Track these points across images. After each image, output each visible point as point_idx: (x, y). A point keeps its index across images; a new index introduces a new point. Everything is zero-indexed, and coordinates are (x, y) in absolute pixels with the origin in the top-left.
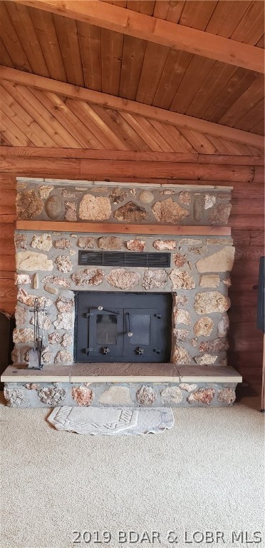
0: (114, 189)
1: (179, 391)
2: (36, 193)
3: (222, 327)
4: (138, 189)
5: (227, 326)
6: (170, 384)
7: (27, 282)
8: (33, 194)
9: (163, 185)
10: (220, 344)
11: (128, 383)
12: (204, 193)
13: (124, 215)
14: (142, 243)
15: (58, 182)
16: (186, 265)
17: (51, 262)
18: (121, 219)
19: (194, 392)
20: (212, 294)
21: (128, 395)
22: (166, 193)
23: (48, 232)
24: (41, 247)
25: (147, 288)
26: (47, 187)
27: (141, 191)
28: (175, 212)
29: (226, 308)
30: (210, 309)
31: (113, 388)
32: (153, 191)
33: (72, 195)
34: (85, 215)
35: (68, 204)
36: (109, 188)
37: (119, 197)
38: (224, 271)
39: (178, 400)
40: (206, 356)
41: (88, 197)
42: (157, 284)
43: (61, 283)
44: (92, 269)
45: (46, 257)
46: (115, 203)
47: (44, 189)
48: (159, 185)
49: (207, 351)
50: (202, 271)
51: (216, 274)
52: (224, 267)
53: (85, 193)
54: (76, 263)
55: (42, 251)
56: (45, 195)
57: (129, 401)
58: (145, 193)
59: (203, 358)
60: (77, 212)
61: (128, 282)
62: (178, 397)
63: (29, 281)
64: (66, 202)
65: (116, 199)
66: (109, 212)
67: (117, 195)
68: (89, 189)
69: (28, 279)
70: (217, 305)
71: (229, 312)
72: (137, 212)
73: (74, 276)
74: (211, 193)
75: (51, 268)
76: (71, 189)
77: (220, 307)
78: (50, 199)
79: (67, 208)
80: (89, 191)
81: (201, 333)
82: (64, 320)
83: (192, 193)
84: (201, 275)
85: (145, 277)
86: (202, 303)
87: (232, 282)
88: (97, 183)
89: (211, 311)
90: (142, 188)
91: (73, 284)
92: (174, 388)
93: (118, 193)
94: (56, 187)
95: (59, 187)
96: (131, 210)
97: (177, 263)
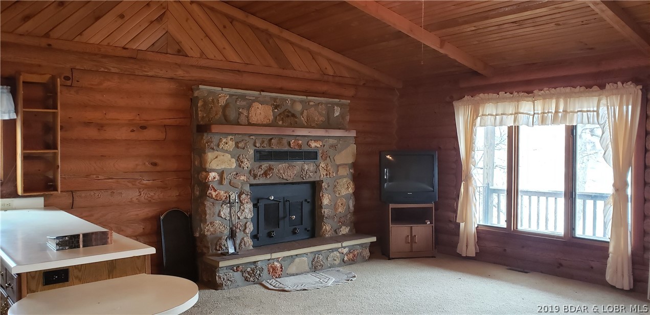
0: (275, 99)
1: (338, 254)
2: (215, 100)
3: (351, 204)
4: (291, 100)
5: (354, 203)
6: (332, 250)
7: (216, 179)
8: (213, 100)
9: (308, 98)
10: (351, 217)
11: (306, 254)
12: (334, 104)
13: (282, 119)
14: (300, 142)
15: (233, 91)
16: (328, 158)
17: (234, 160)
18: (280, 123)
19: (347, 254)
20: (345, 180)
21: (307, 263)
22: (311, 103)
23: (232, 134)
24: (226, 147)
25: (304, 178)
26: (224, 95)
27: (294, 102)
28: (316, 119)
29: (353, 190)
30: (344, 192)
31: (297, 260)
32: (301, 102)
33: (244, 103)
34: (254, 120)
35: (240, 110)
36: (271, 98)
37: (279, 105)
38: (351, 162)
39: (337, 262)
40: (343, 227)
41: (256, 105)
42: (311, 174)
43: (242, 178)
44: (265, 165)
45: (230, 156)
46: (276, 110)
47: (222, 97)
48: (305, 97)
49: (343, 224)
50: (338, 162)
51: (346, 164)
52: (350, 160)
53: (254, 101)
54: (253, 160)
55: (226, 151)
56: (222, 102)
57: (307, 269)
58: (296, 102)
59: (341, 229)
60: (248, 117)
61: (292, 174)
62: (337, 259)
63: (217, 178)
64: (239, 108)
65: (276, 107)
66: (271, 118)
67: (278, 104)
68: (257, 98)
69: (217, 177)
70: (348, 188)
71: (354, 193)
72: (292, 118)
73: (252, 172)
74: (338, 105)
75: (234, 165)
76: (243, 97)
77: (350, 189)
78: (226, 106)
79: (240, 114)
80: (257, 100)
81: (340, 210)
82: (246, 210)
83: (327, 104)
84: (338, 166)
85: (303, 169)
86: (339, 187)
87: (354, 171)
88: (263, 93)
89: (345, 193)
90: (294, 99)
91: (252, 178)
92: (335, 253)
93: (278, 102)
94: (231, 95)
95: (233, 95)
96: (288, 116)
97: (323, 157)
